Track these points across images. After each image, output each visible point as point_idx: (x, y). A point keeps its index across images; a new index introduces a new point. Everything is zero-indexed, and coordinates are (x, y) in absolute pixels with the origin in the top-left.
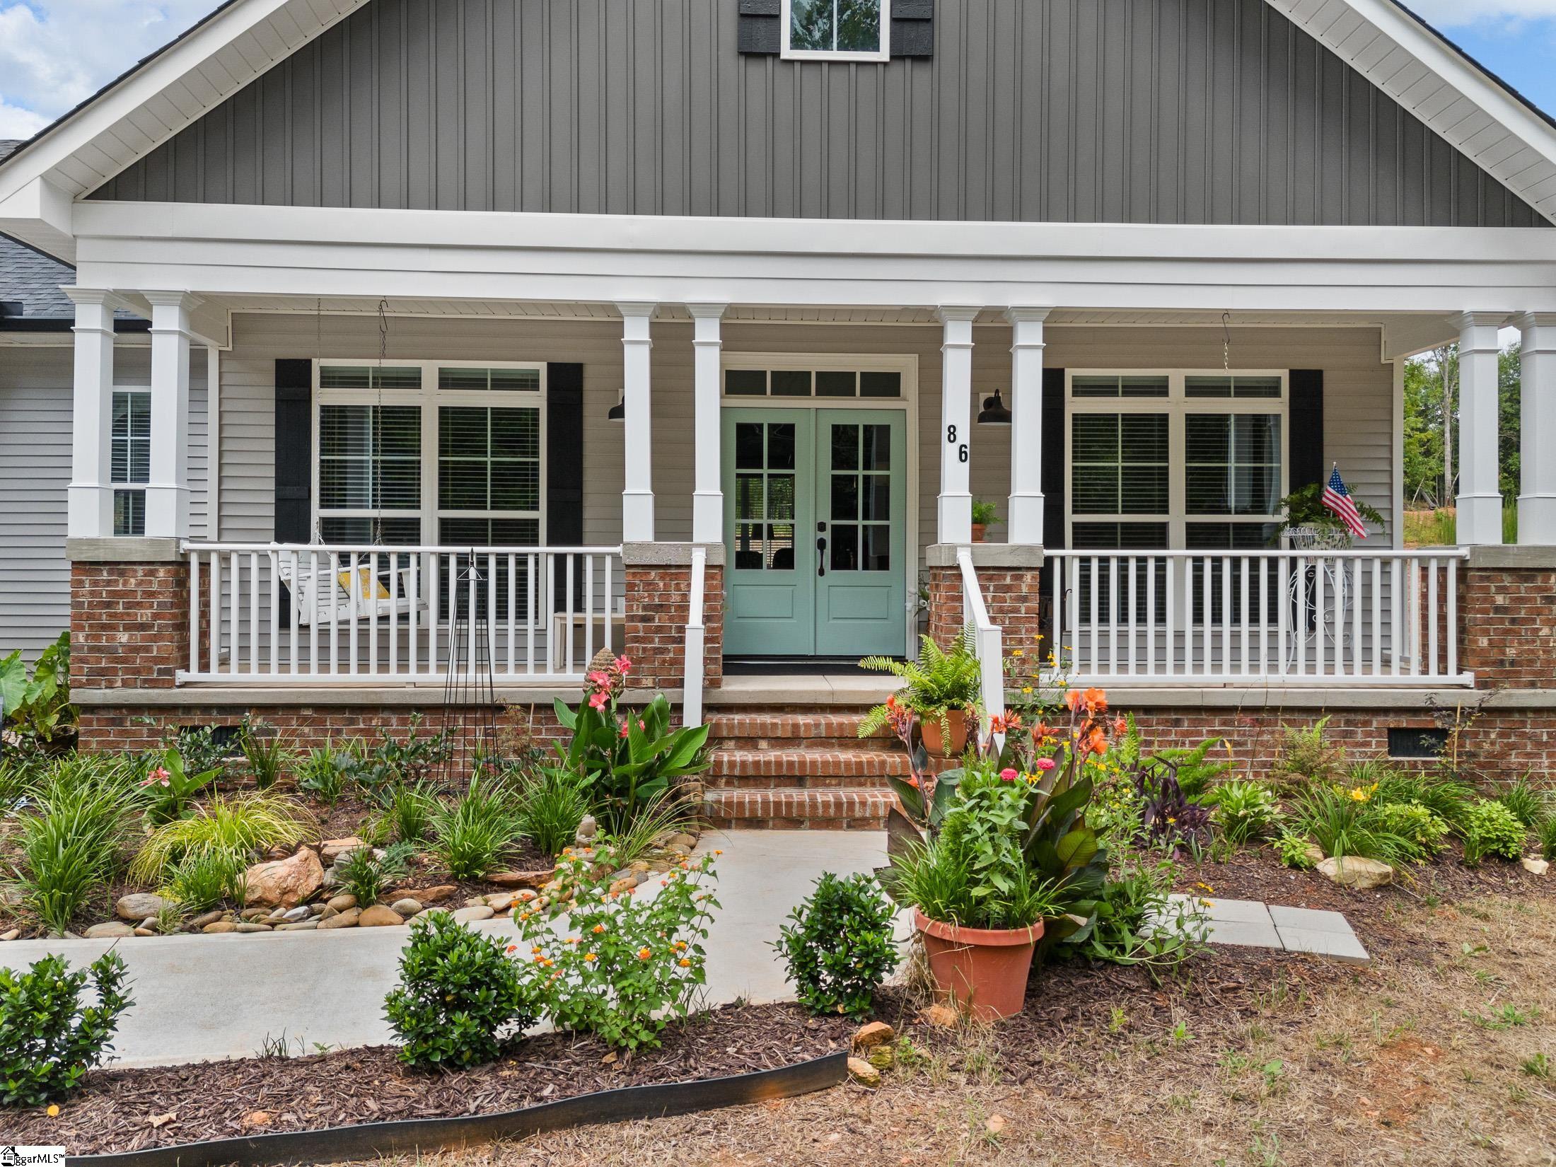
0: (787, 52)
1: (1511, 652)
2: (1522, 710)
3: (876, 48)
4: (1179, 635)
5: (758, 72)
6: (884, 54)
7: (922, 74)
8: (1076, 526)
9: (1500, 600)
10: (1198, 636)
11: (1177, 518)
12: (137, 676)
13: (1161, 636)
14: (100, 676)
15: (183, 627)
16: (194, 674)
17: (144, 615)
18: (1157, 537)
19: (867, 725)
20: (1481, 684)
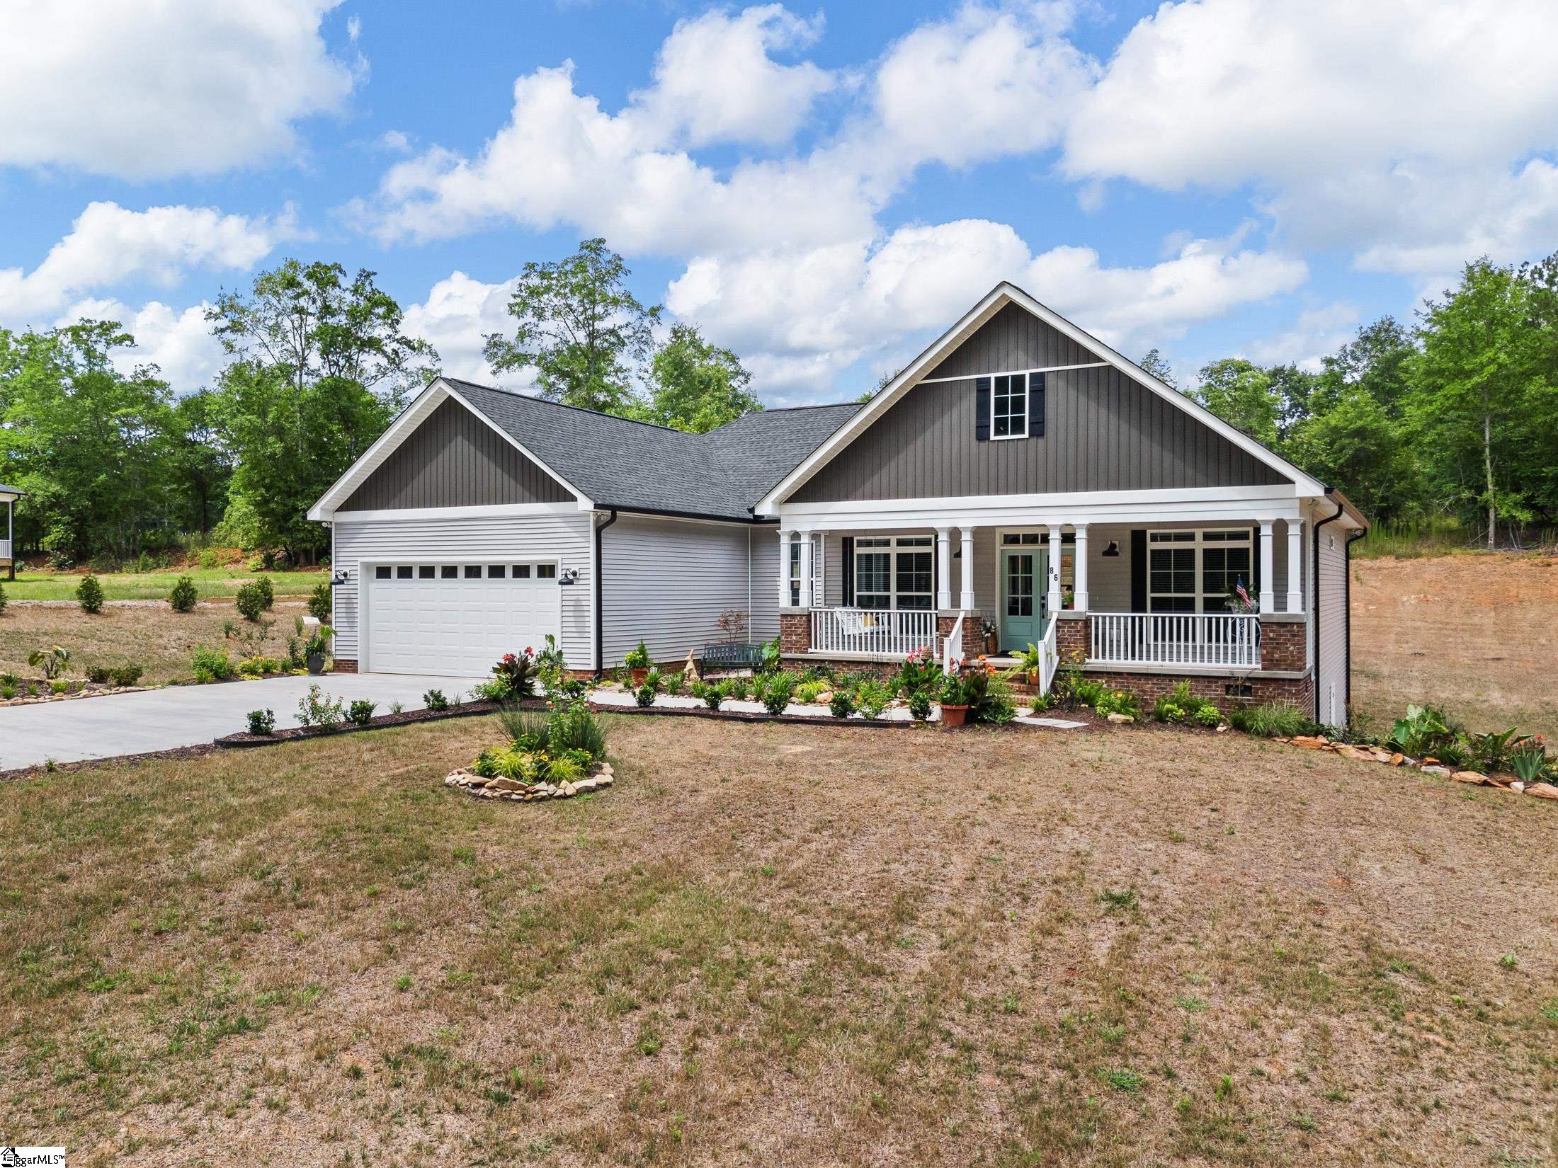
0: (993, 437)
1: (1276, 656)
2: (1284, 680)
3: (1023, 432)
4: (1202, 647)
5: (983, 445)
6: (1026, 435)
7: (1041, 441)
8: (1153, 599)
9: (1271, 635)
10: (1210, 648)
11: (1199, 595)
12: (799, 650)
13: (1194, 647)
14: (788, 650)
15: (810, 635)
16: (813, 650)
17: (799, 631)
18: (1188, 605)
19: (1010, 674)
20: (1264, 669)
